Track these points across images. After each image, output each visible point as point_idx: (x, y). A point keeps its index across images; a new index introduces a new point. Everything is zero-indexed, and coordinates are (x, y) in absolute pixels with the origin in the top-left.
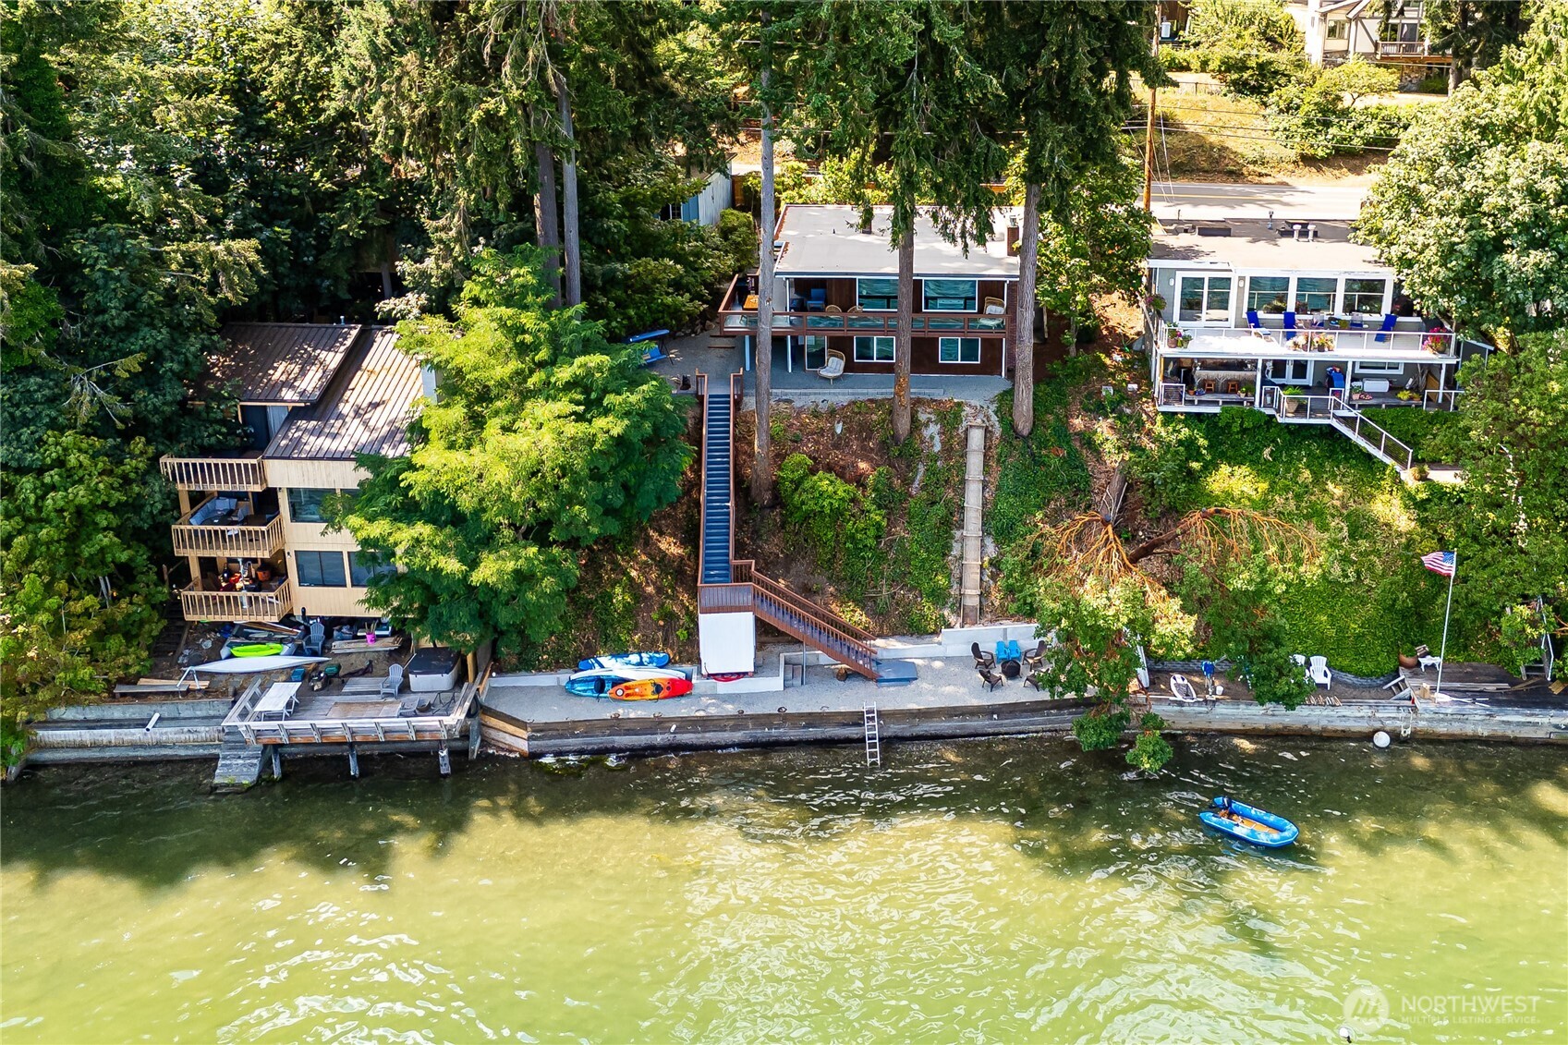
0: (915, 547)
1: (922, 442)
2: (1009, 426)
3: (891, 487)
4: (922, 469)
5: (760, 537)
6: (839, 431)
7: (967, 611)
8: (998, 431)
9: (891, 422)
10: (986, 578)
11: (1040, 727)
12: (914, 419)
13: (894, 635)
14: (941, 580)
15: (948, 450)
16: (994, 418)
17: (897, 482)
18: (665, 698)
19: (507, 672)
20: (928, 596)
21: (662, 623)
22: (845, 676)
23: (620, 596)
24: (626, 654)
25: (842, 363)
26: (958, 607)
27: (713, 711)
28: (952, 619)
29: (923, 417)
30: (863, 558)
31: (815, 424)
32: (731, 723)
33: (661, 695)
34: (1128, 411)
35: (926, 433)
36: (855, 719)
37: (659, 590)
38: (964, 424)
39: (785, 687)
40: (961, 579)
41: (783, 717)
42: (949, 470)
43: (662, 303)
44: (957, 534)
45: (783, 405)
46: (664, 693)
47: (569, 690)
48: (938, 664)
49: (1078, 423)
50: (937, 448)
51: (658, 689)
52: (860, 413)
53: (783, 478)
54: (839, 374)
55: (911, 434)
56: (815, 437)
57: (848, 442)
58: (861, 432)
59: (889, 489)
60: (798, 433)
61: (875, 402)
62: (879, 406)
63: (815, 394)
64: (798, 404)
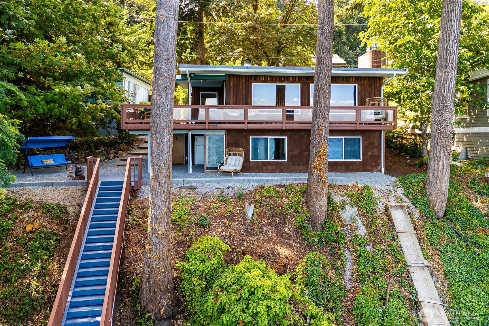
1: (343, 226)
2: (427, 206)
4: (349, 256)
6: (249, 215)
9: (307, 203)
12: (329, 200)
15: (374, 233)
25: (242, 159)
29: (338, 199)
31: (223, 209)
35: (344, 216)
38: (380, 206)
45: (185, 192)
50: (362, 231)
52: (269, 197)
53: (189, 272)
54: (239, 168)
55: (328, 216)
56: (225, 221)
57: (261, 228)
58: (274, 216)
59: (324, 283)
60: (205, 215)
61: (284, 186)
62: (289, 189)
63: (219, 181)
64: (202, 190)
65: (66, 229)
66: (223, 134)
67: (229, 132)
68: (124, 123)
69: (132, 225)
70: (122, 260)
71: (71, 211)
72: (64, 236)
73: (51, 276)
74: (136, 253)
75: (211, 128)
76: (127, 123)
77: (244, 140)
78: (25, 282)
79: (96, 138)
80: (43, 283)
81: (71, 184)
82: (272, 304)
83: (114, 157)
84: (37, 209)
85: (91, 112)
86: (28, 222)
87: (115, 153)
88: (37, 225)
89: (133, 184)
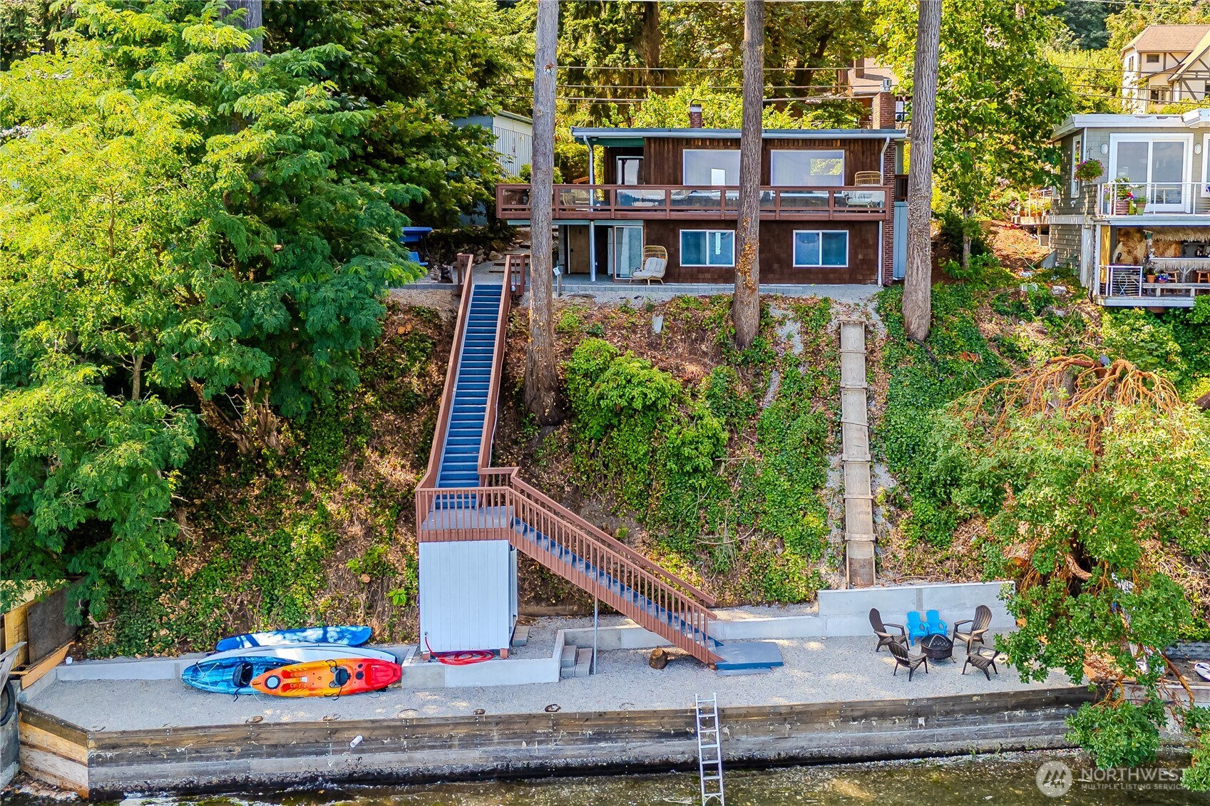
0: (772, 474)
1: (776, 344)
2: (899, 324)
3: (731, 394)
4: (776, 378)
5: (536, 462)
6: (657, 328)
7: (856, 566)
8: (882, 331)
9: (732, 317)
10: (881, 520)
11: (995, 743)
12: (763, 313)
13: (741, 604)
14: (813, 521)
15: (814, 352)
16: (876, 318)
17: (741, 390)
18: (353, 692)
19: (93, 657)
20: (793, 545)
21: (366, 578)
22: (662, 661)
23: (304, 538)
24: (303, 628)
25: (663, 262)
26: (842, 561)
27: (432, 711)
28: (833, 579)
29: (776, 313)
30: (693, 488)
31: (624, 319)
32: (462, 732)
33: (347, 687)
34: (1060, 313)
35: (781, 332)
36: (680, 723)
37: (369, 531)
38: (835, 323)
39: (562, 676)
40: (843, 520)
41: (555, 720)
42: (816, 377)
43: (417, 169)
44: (834, 461)
45: (578, 300)
46: (354, 683)
47: (190, 684)
48: (814, 645)
49: (990, 327)
50: (798, 349)
51: (341, 677)
52: (687, 309)
53: (573, 371)
54: (661, 274)
55: (760, 332)
56: (624, 332)
57: (671, 344)
58: (689, 332)
59: (731, 398)
60: (600, 324)
61: (710, 297)
62: (714, 300)
63: (625, 289)
64: (600, 299)
65: (440, 334)
66: (640, 226)
67: (648, 223)
68: (500, 210)
69: (514, 332)
70: (505, 365)
71: (443, 316)
72: (439, 341)
73: (430, 377)
74: (519, 359)
75: (619, 217)
76: (504, 210)
77: (671, 235)
78: (406, 380)
79: (455, 231)
80: (424, 382)
81: (437, 287)
82: (648, 391)
83: (484, 260)
84: (405, 312)
85: (456, 194)
86: (400, 324)
87: (485, 253)
88: (409, 327)
89: (514, 288)
